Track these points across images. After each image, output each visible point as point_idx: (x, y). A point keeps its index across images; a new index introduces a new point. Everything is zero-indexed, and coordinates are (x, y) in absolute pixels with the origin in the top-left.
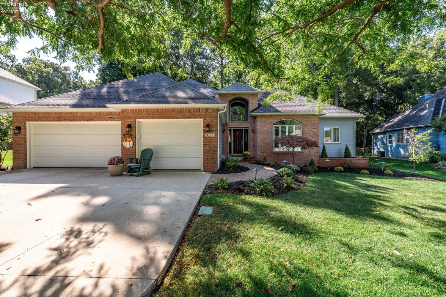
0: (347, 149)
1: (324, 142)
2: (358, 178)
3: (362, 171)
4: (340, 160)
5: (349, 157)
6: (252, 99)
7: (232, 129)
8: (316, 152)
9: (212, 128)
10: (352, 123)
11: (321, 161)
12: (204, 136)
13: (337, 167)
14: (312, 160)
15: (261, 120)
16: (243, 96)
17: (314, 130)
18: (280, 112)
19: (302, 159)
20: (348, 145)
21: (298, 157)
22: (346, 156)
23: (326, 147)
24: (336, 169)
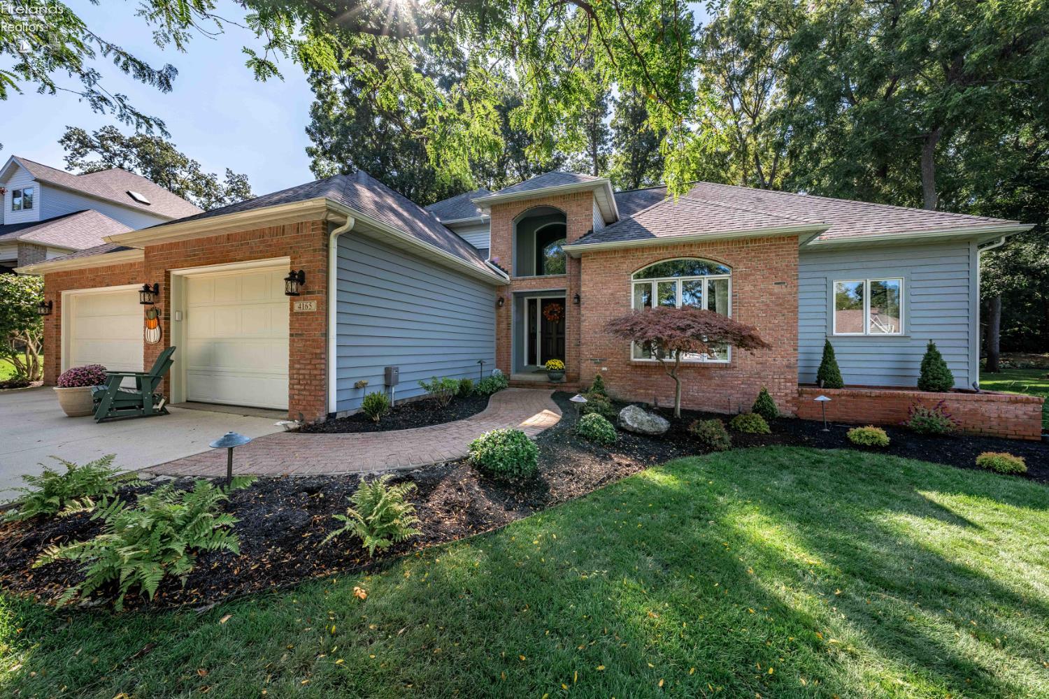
0: (932, 357)
1: (835, 333)
2: (933, 496)
3: (985, 457)
4: (893, 397)
5: (942, 390)
6: (574, 209)
7: (539, 298)
8: (787, 367)
9: (311, 282)
10: (965, 259)
11: (806, 398)
12: (292, 309)
13: (859, 429)
14: (764, 393)
15: (595, 265)
16: (551, 203)
17: (777, 289)
18: (652, 236)
19: (732, 388)
20: (937, 344)
21: (717, 381)
22: (924, 385)
23: (836, 350)
24: (853, 433)
